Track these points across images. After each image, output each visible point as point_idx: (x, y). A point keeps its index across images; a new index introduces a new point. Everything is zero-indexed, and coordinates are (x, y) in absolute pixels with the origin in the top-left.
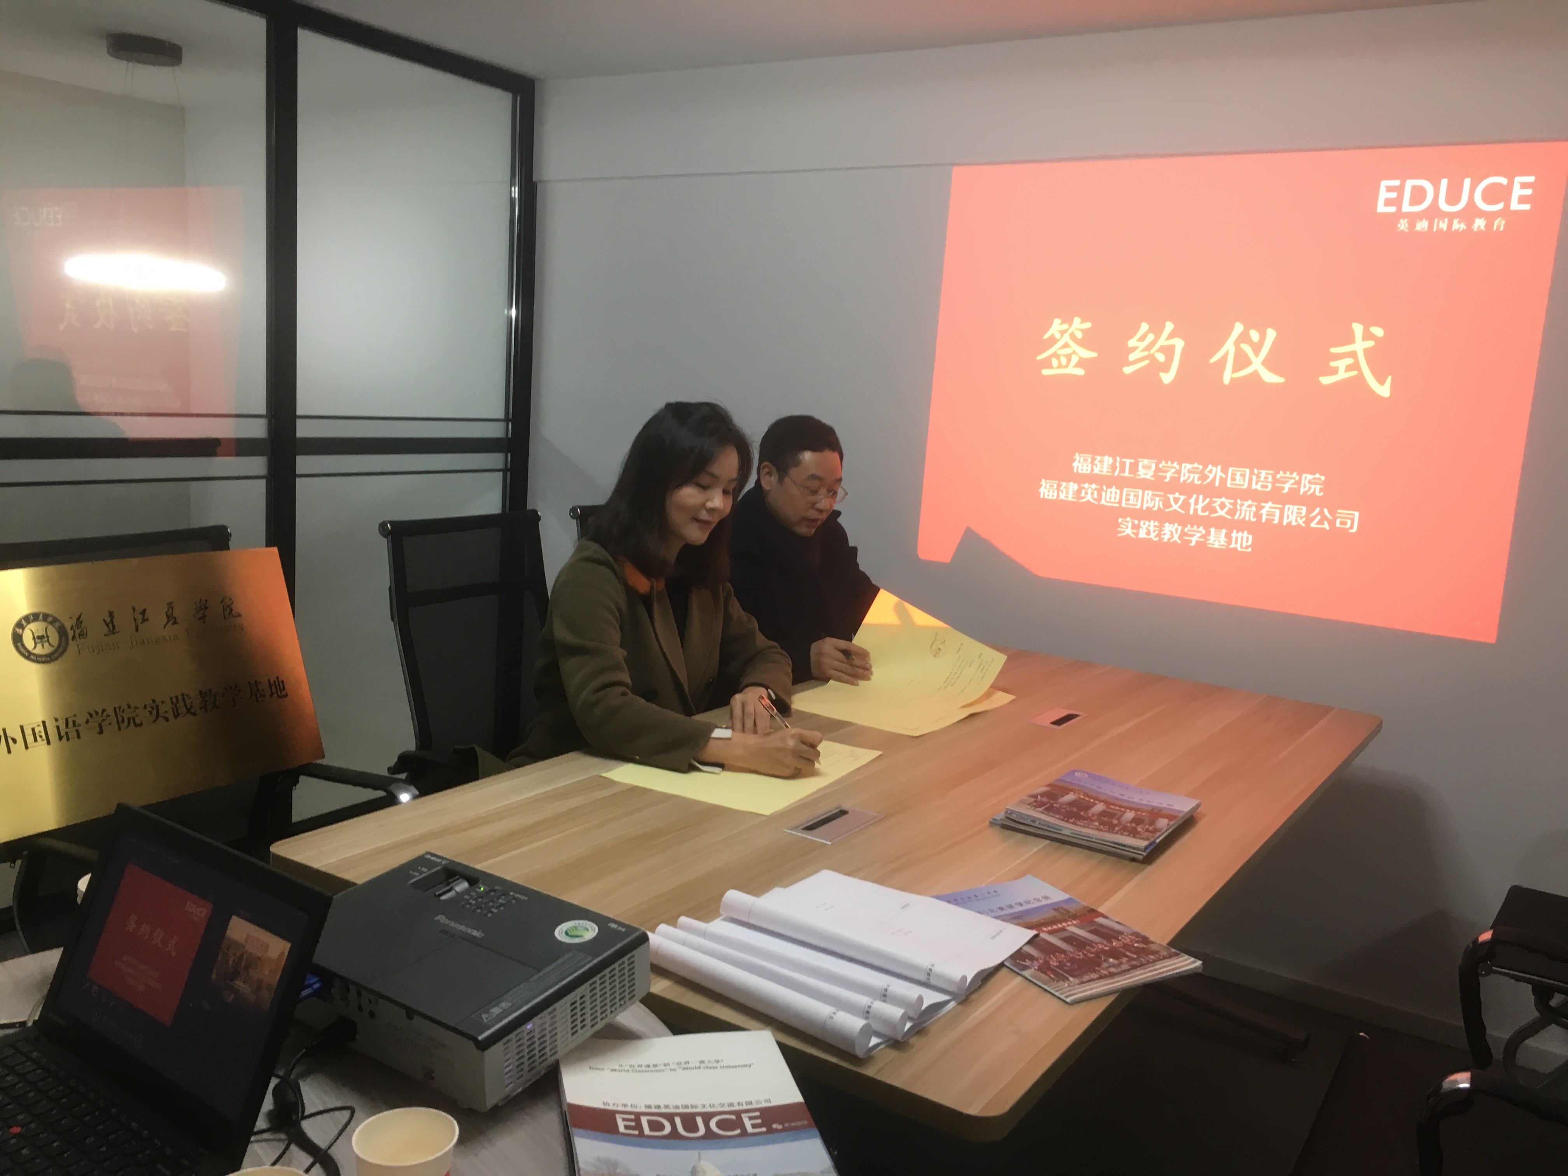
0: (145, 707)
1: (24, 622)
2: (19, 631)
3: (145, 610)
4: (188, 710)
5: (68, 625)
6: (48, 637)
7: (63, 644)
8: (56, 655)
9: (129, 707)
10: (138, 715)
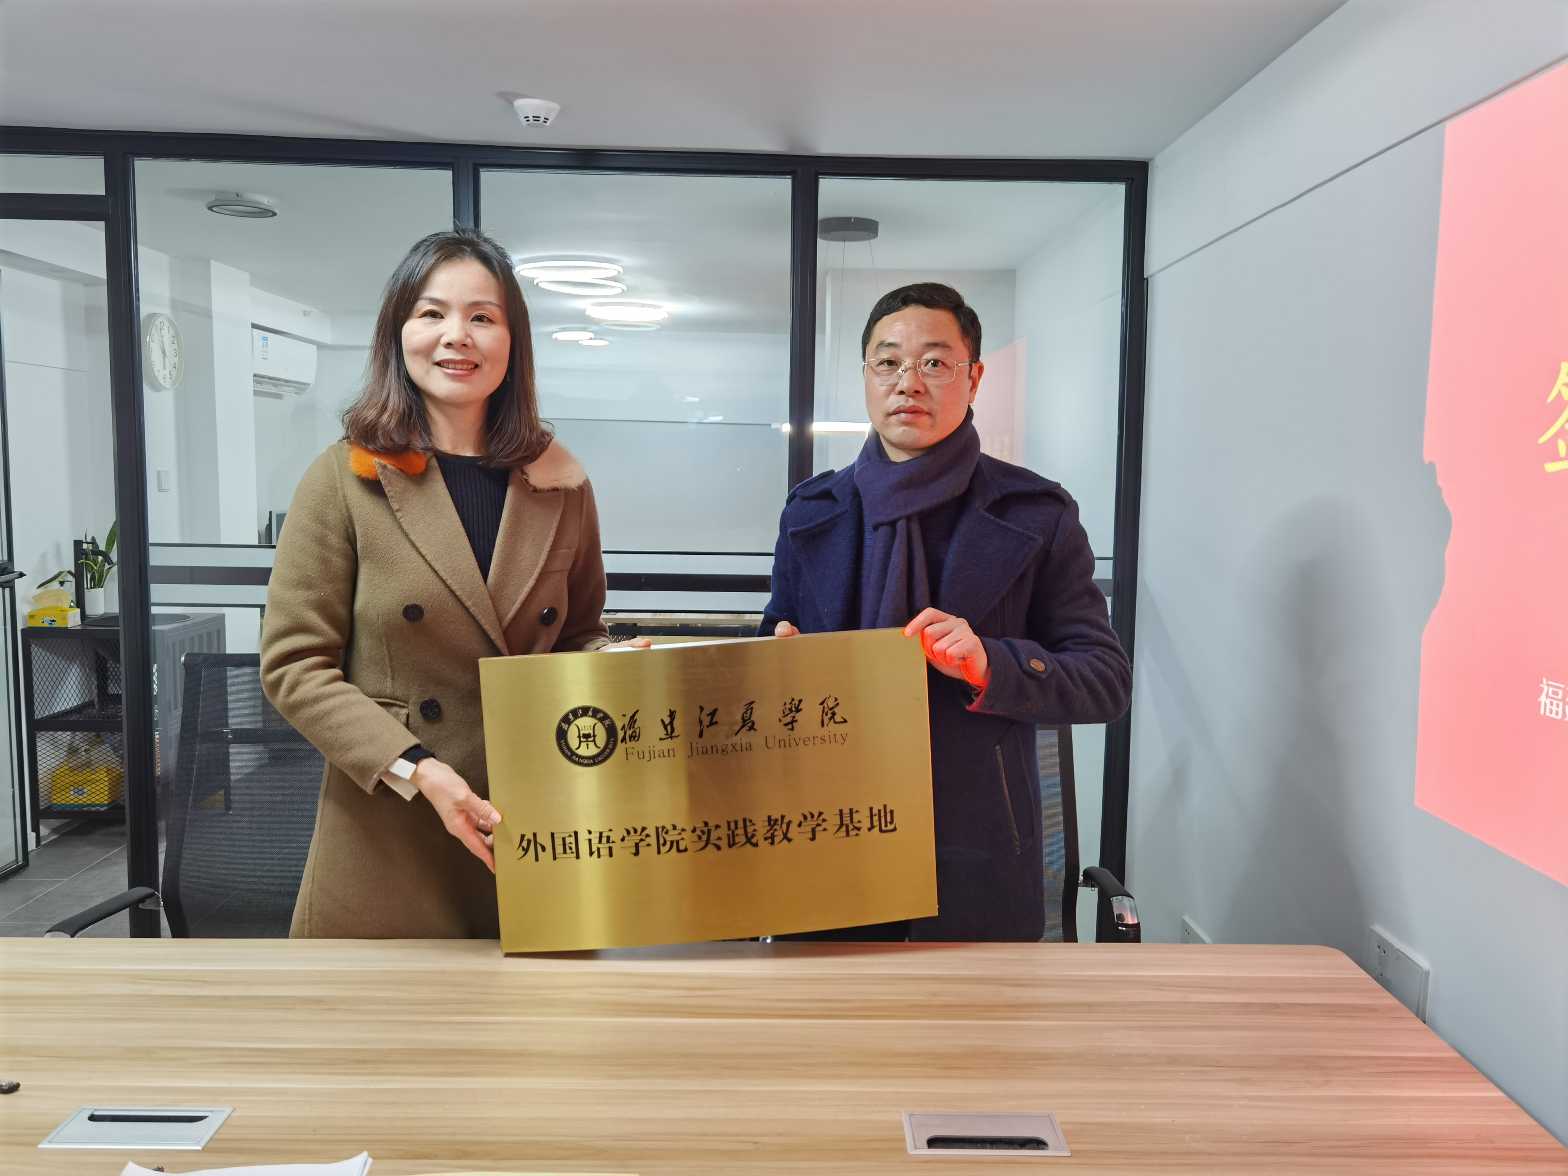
0: (694, 831)
1: (571, 717)
2: (565, 726)
3: (715, 710)
4: (749, 840)
5: (619, 725)
6: (594, 736)
7: (610, 746)
9: (675, 827)
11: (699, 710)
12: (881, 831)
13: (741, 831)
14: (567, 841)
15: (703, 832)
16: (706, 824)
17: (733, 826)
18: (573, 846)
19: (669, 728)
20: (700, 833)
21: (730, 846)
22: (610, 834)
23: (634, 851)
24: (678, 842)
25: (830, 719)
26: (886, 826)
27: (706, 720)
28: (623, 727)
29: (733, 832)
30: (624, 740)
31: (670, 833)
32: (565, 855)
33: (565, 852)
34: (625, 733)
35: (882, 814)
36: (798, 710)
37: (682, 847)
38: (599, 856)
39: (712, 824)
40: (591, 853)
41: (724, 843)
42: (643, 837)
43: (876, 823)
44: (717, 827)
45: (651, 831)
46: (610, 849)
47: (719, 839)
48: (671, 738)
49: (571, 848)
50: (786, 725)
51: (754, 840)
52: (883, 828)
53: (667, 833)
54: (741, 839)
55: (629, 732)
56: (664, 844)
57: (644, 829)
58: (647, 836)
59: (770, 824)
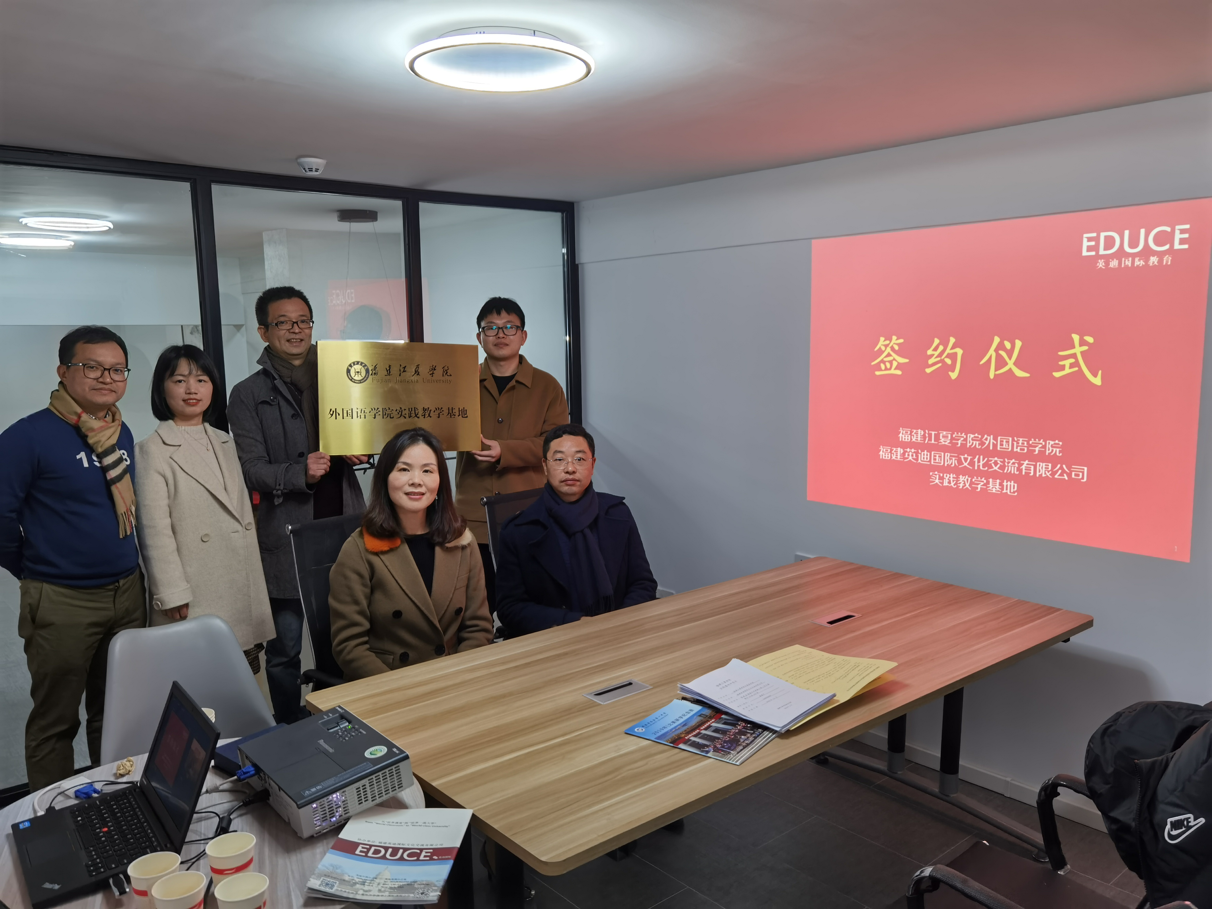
0: (396, 411)
1: (352, 365)
2: (350, 368)
3: (406, 366)
4: (416, 416)
5: (370, 369)
6: (361, 372)
7: (367, 377)
8: (362, 381)
9: (389, 409)
10: (392, 413)
11: (400, 366)
12: (462, 417)
13: (413, 412)
14: (348, 412)
15: (400, 411)
16: (401, 408)
17: (410, 410)
18: (351, 414)
19: (388, 371)
20: (399, 412)
21: (409, 417)
22: (365, 410)
23: (374, 417)
24: (390, 414)
25: (446, 374)
26: (464, 415)
27: (402, 370)
28: (372, 370)
29: (411, 412)
30: (372, 374)
31: (387, 411)
32: (347, 417)
33: (347, 416)
34: (372, 372)
35: (463, 411)
36: (435, 370)
37: (392, 417)
38: (360, 418)
39: (403, 409)
40: (357, 417)
41: (407, 416)
42: (378, 412)
43: (461, 414)
44: (405, 410)
45: (380, 409)
46: (365, 415)
47: (405, 414)
48: (389, 375)
49: (350, 415)
50: (430, 374)
51: (418, 416)
52: (463, 416)
53: (386, 411)
54: (413, 415)
55: (374, 372)
56: (385, 415)
57: (378, 409)
58: (379, 411)
59: (424, 410)
